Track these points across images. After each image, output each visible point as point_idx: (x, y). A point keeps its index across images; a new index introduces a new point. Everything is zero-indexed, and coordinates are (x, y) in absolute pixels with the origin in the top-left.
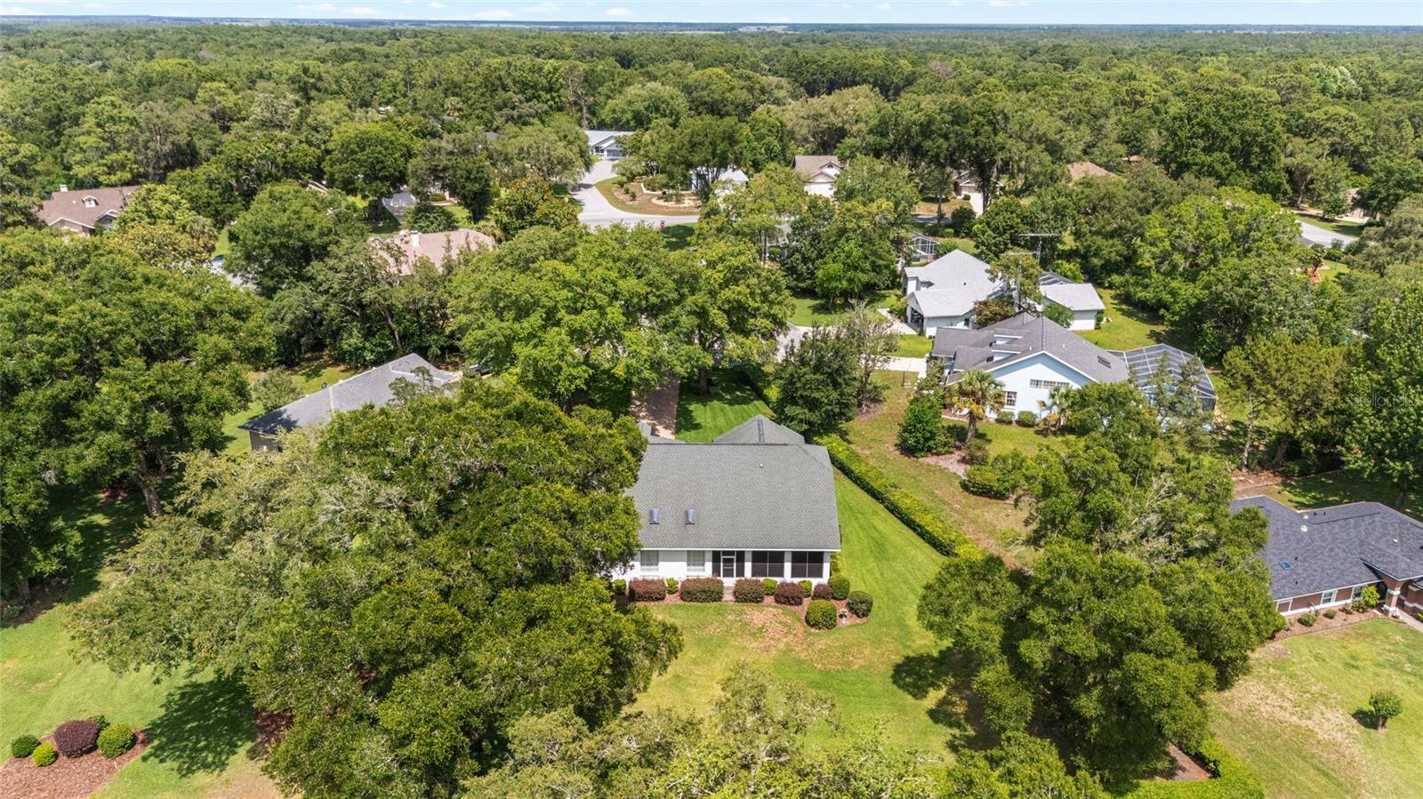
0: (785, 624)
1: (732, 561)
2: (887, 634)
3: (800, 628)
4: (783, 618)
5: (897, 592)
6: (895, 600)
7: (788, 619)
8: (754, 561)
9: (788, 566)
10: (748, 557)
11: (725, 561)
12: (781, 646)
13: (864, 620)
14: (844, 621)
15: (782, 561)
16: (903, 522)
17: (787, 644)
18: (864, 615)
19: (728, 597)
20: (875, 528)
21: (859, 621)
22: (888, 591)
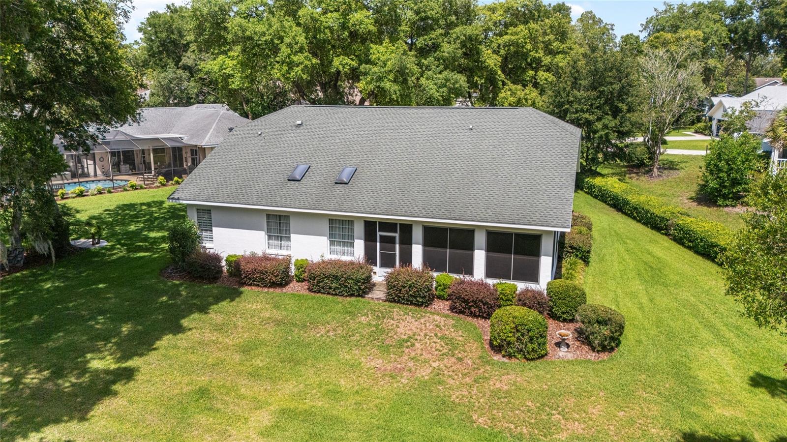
0: (449, 341)
1: (392, 240)
2: (645, 386)
3: (475, 350)
4: (451, 333)
5: (676, 325)
6: (671, 335)
7: (458, 336)
8: (426, 243)
9: (480, 257)
10: (418, 234)
11: (384, 240)
12: (424, 373)
13: (605, 356)
14: (563, 352)
15: (471, 247)
16: (697, 252)
17: (438, 372)
18: (604, 349)
19: (379, 293)
20: (650, 253)
21: (592, 356)
22: (659, 323)
